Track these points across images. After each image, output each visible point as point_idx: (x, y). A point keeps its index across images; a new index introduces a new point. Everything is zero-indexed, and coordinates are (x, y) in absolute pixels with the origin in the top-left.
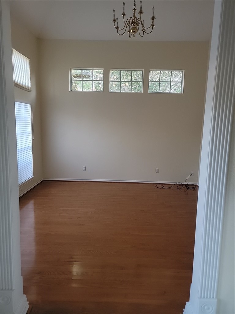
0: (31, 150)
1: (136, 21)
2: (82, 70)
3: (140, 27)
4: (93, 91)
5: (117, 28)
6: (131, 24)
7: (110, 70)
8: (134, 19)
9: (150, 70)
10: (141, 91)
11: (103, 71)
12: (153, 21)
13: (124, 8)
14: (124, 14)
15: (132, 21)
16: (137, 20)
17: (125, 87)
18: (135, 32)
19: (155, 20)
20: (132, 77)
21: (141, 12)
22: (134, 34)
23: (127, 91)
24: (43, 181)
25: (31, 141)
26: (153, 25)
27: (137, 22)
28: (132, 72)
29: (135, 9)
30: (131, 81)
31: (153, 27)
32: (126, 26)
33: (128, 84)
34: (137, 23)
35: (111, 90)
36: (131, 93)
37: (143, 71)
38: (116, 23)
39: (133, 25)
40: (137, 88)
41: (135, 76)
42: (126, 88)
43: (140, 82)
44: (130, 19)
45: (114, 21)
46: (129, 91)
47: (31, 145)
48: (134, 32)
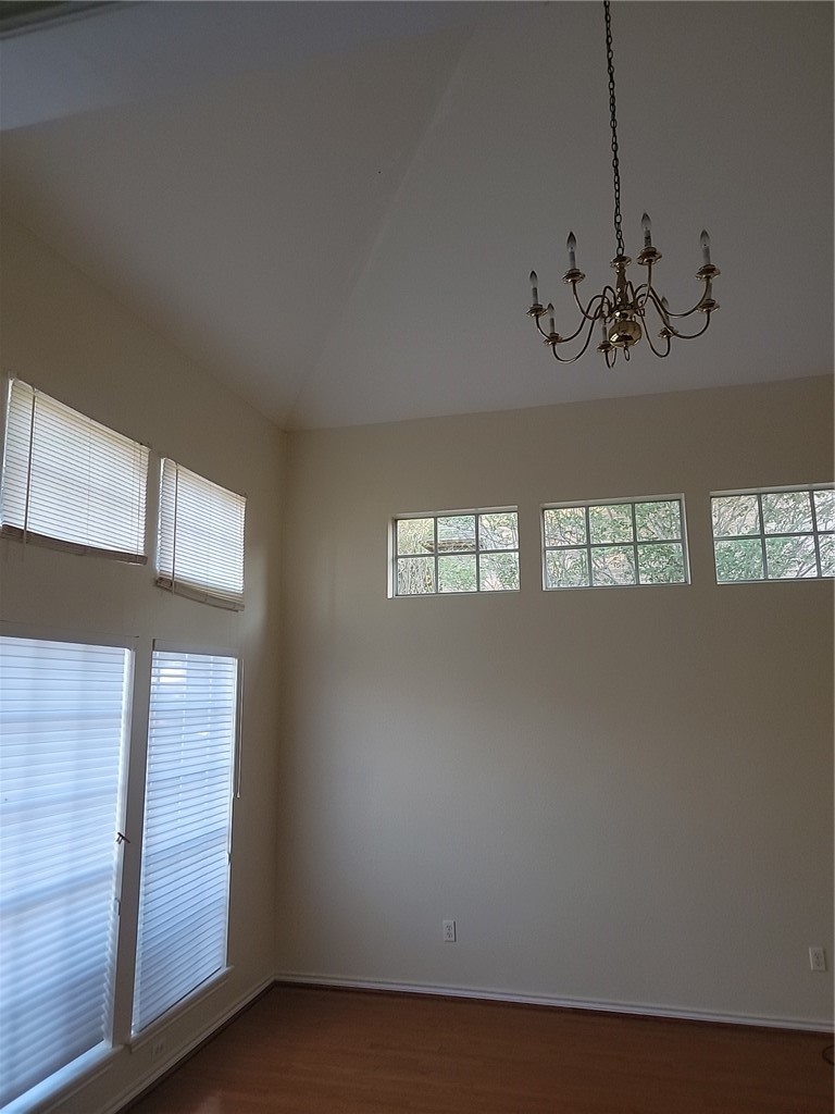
0: (226, 846)
1: (631, 300)
2: (436, 518)
3: (651, 320)
4: (478, 591)
5: (554, 339)
6: (611, 312)
7: (544, 510)
8: (623, 294)
9: (712, 493)
10: (683, 577)
11: (514, 516)
12: (709, 286)
13: (572, 254)
14: (574, 275)
15: (612, 301)
16: (634, 294)
17: (611, 567)
18: (630, 338)
19: (715, 280)
20: (638, 532)
21: (650, 255)
22: (626, 349)
23: (621, 581)
24: (276, 984)
25: (228, 808)
26: (708, 305)
27: (636, 300)
28: (633, 508)
29: (621, 259)
30: (635, 544)
31: (708, 312)
32: (588, 322)
33: (622, 557)
34: (634, 307)
35: (549, 584)
36: (638, 588)
37: (679, 500)
38: (544, 319)
39: (618, 314)
40: (664, 568)
41: (651, 528)
42: (614, 569)
43: (674, 546)
44: (603, 297)
45: (537, 310)
46: (629, 581)
47: (228, 823)
48: (625, 339)
